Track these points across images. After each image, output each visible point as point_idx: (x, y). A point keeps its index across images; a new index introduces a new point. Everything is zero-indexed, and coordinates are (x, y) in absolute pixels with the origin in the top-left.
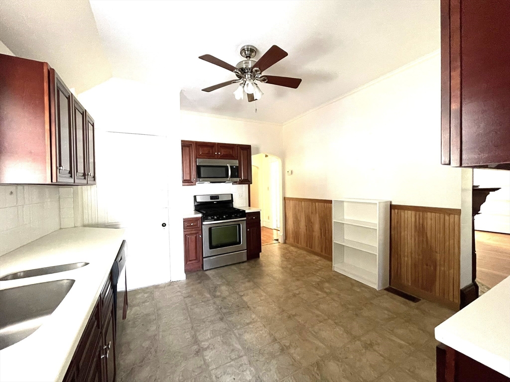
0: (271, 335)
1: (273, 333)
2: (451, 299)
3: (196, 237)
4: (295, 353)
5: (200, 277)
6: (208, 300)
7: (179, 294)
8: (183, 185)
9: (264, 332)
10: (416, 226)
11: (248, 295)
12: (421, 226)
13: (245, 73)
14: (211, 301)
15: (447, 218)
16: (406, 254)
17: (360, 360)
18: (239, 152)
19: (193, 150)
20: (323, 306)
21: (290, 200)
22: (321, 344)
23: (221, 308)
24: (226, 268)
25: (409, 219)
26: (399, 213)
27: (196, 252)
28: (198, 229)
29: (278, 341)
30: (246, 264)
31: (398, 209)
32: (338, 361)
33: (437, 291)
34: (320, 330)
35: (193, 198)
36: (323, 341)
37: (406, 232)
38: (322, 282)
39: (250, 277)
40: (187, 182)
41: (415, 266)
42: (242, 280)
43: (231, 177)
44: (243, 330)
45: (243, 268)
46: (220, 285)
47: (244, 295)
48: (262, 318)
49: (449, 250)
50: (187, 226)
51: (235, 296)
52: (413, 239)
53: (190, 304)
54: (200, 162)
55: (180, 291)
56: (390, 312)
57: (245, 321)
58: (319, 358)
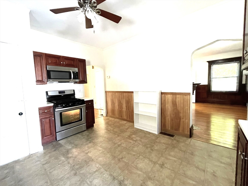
0: (111, 175)
1: (112, 173)
2: (186, 133)
3: (50, 120)
4: (128, 183)
5: (54, 146)
6: (63, 162)
7: (39, 162)
8: (37, 84)
9: (106, 175)
10: (172, 102)
11: (91, 152)
12: (174, 101)
13: (85, 3)
14: (66, 162)
15: (185, 97)
16: (168, 115)
17: (161, 176)
18: (78, 63)
19: (43, 59)
20: (135, 149)
21: (109, 93)
22: (140, 173)
23: (74, 166)
24: (73, 136)
25: (169, 99)
26: (165, 96)
27: (51, 130)
28: (51, 114)
29: (116, 178)
30: (86, 132)
31: (164, 94)
32: (152, 180)
33: (181, 130)
34: (137, 164)
35: (45, 94)
36: (141, 170)
37: (168, 105)
38: (131, 135)
39: (90, 139)
40: (40, 82)
41: (172, 120)
42: (86, 142)
43: (73, 79)
44: (92, 178)
45: (84, 134)
46: (71, 149)
47: (89, 152)
48: (104, 165)
49: (186, 111)
50: (42, 113)
51: (82, 154)
52: (171, 108)
53: (49, 169)
54: (49, 68)
55: (39, 161)
56: (166, 144)
57: (92, 170)
58: (142, 182)
